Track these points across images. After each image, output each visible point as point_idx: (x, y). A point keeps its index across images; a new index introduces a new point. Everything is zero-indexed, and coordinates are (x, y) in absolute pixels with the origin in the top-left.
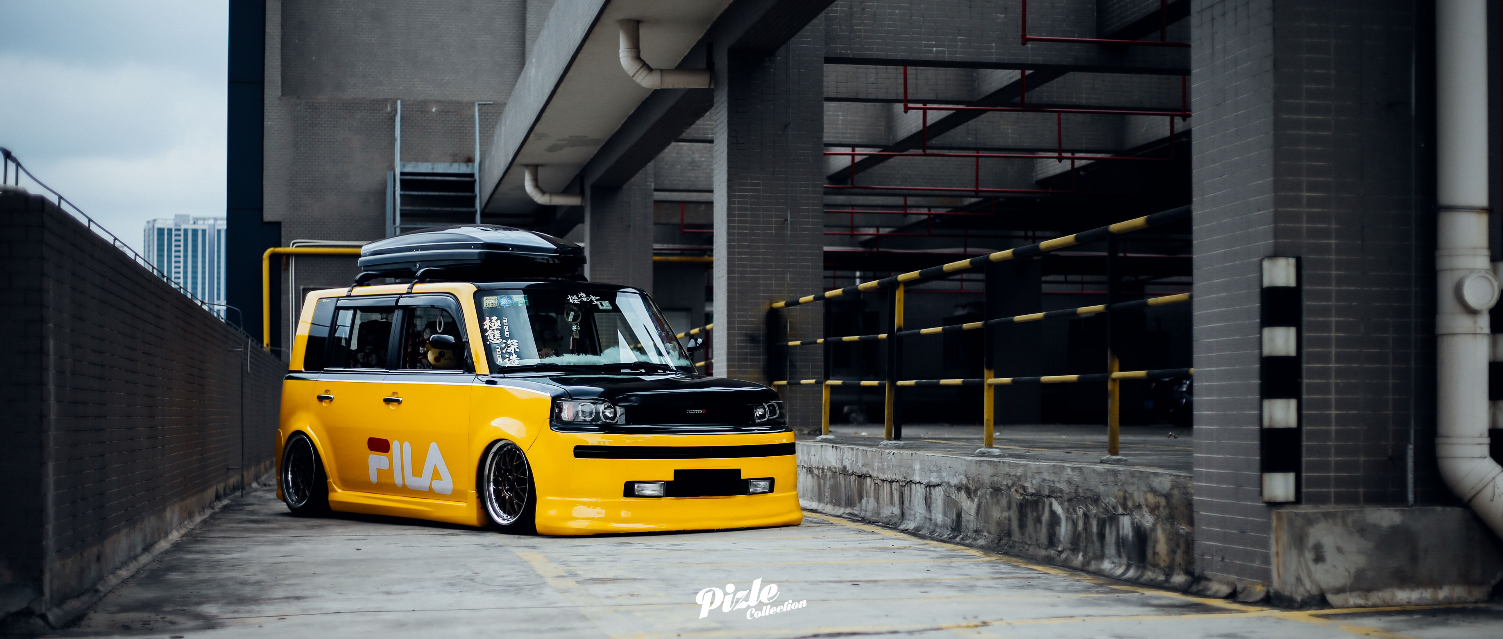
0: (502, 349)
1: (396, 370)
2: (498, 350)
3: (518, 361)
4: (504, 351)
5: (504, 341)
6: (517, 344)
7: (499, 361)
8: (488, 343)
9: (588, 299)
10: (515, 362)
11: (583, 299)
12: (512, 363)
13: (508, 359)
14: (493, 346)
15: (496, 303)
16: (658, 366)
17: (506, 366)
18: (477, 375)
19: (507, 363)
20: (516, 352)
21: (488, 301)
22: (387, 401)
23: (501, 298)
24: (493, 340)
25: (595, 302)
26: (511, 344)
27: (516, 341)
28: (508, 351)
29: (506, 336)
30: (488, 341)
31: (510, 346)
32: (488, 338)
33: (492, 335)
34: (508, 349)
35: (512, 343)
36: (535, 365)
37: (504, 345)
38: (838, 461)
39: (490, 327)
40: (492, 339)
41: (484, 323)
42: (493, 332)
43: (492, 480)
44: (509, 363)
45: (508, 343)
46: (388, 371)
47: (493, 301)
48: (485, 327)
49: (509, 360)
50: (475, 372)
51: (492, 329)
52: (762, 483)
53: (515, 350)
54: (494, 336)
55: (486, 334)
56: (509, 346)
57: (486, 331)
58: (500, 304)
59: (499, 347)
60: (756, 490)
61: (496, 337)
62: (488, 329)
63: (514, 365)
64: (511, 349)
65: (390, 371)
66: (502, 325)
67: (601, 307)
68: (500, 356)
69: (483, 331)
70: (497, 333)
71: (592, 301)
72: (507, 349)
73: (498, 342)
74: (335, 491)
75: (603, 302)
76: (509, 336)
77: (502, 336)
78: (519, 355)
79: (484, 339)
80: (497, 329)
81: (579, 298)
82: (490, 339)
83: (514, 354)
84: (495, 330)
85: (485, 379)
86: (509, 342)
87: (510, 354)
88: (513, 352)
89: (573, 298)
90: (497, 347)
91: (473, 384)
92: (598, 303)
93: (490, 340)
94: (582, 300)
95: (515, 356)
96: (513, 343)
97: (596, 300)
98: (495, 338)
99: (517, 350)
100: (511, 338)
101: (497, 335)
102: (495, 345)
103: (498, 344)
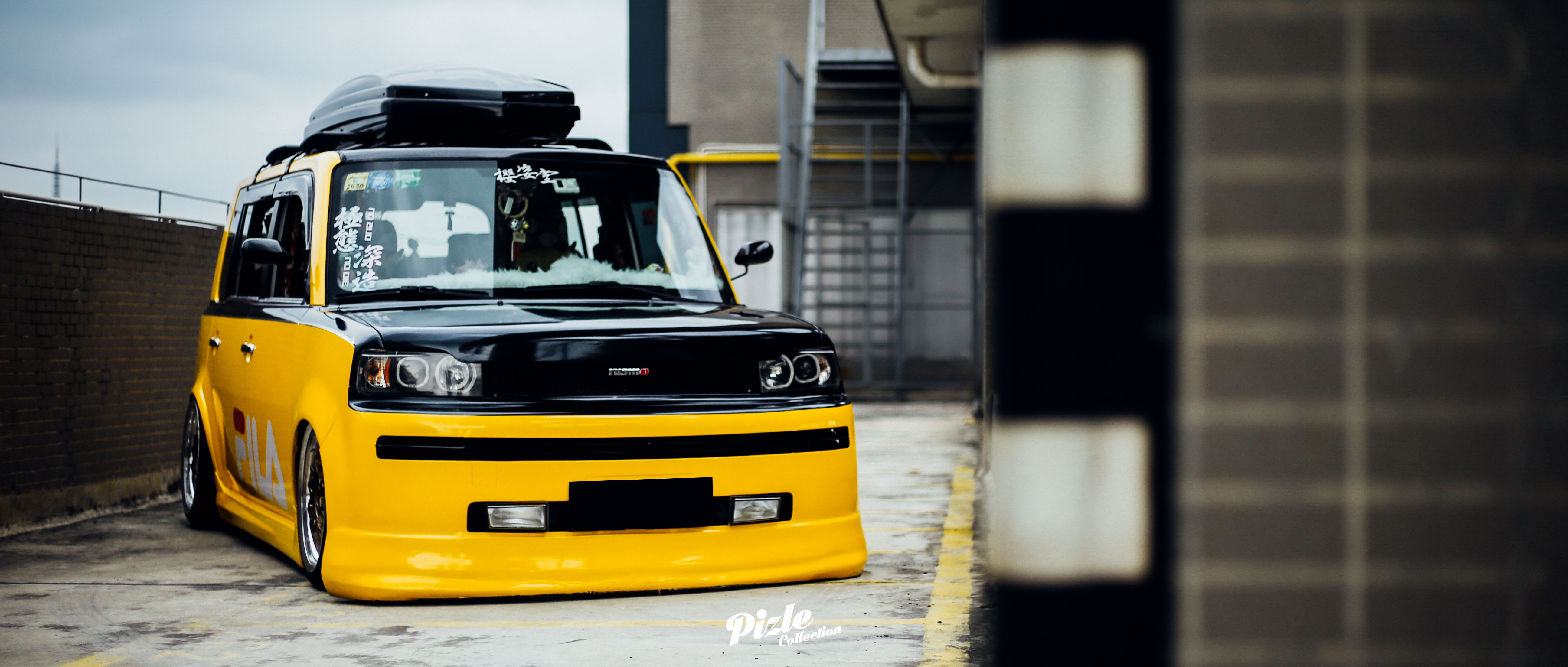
0: (353, 261)
2: (348, 263)
3: (375, 282)
4: (356, 266)
5: (361, 248)
6: (381, 253)
7: (346, 284)
8: (335, 252)
9: (535, 175)
10: (370, 282)
11: (525, 175)
12: (365, 285)
13: (358, 279)
14: (341, 257)
15: (365, 183)
17: (353, 291)
18: (308, 306)
19: (356, 286)
21: (352, 180)
22: (244, 350)
23: (375, 175)
24: (343, 247)
25: (547, 181)
26: (371, 252)
28: (363, 265)
30: (335, 247)
31: (368, 257)
32: (337, 244)
33: (345, 238)
34: (364, 261)
35: (372, 251)
36: (398, 289)
37: (357, 256)
39: (344, 224)
41: (336, 219)
42: (346, 233)
44: (358, 285)
45: (366, 251)
47: (360, 182)
48: (335, 225)
49: (361, 280)
51: (346, 227)
52: (763, 504)
53: (374, 263)
54: (346, 240)
55: (335, 237)
56: (366, 256)
57: (337, 230)
58: (370, 185)
59: (350, 258)
60: (749, 516)
61: (349, 241)
62: (340, 228)
63: (366, 289)
64: (368, 263)
66: (364, 222)
67: (557, 189)
68: (349, 273)
69: (332, 231)
70: (353, 235)
71: (541, 178)
72: (361, 262)
73: (350, 249)
74: (218, 486)
75: (564, 181)
77: (360, 241)
79: (331, 243)
80: (354, 228)
81: (516, 174)
82: (339, 245)
84: (351, 230)
86: (369, 248)
87: (364, 270)
88: (370, 266)
89: (505, 174)
90: (346, 258)
92: (554, 182)
93: (338, 247)
94: (523, 176)
95: (372, 272)
96: (374, 252)
97: (549, 177)
98: (346, 244)
100: (373, 243)
101: (351, 238)
102: (344, 255)
103: (350, 253)
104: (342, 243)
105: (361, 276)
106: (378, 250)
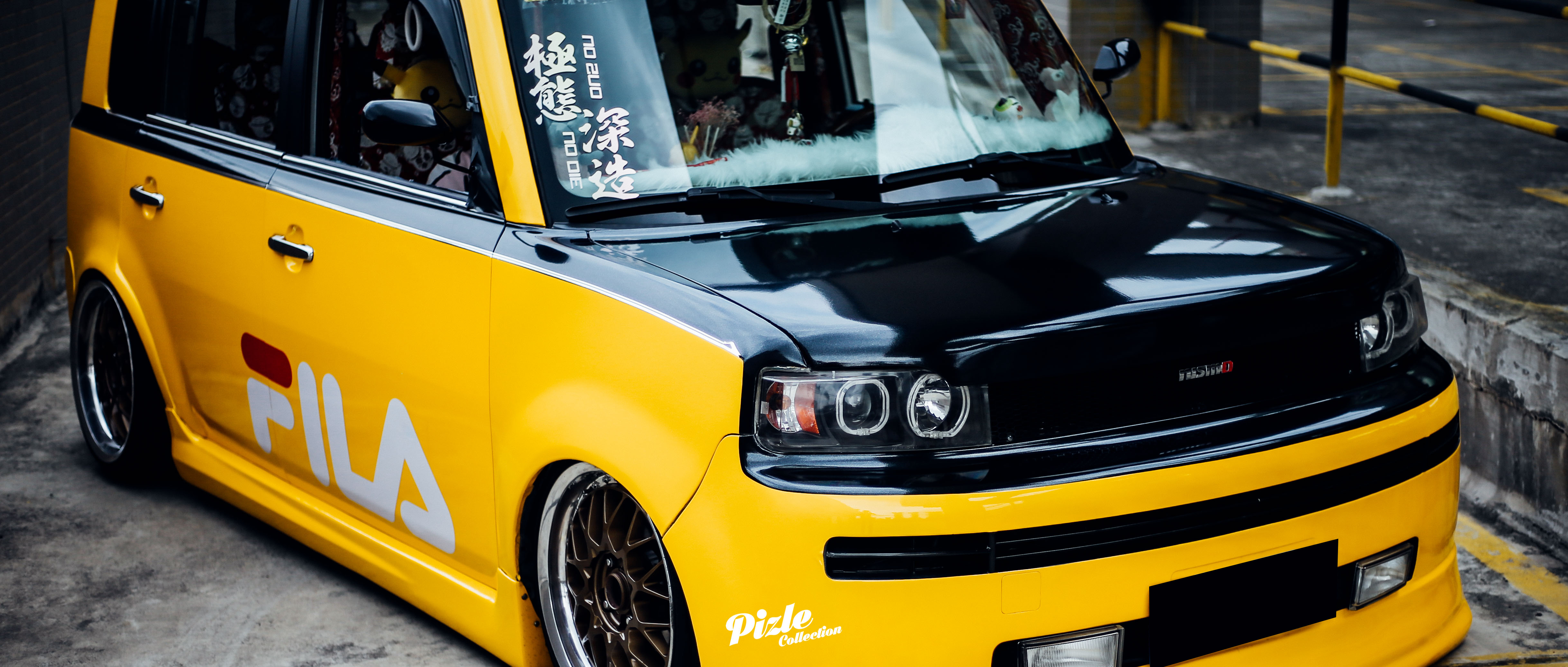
0: (582, 139)
1: (300, 155)
2: (570, 143)
3: (631, 181)
4: (587, 147)
5: (588, 113)
6: (626, 122)
7: (576, 183)
8: (539, 121)
10: (622, 181)
12: (613, 185)
13: (599, 173)
14: (552, 130)
16: (1041, 159)
17: (596, 196)
18: (506, 224)
19: (597, 188)
20: (623, 151)
22: (281, 249)
24: (552, 112)
26: (607, 123)
27: (622, 112)
28: (601, 146)
29: (593, 96)
30: (538, 113)
31: (606, 131)
32: (539, 105)
33: (551, 94)
34: (600, 138)
35: (610, 118)
37: (586, 128)
38: (1473, 354)
39: (544, 68)
40: (551, 106)
41: (526, 55)
42: (552, 84)
43: (562, 575)
44: (602, 187)
45: (600, 119)
46: (280, 154)
48: (528, 68)
49: (604, 174)
50: (502, 211)
51: (548, 73)
52: (1389, 563)
53: (621, 142)
54: (556, 98)
55: (533, 92)
56: (601, 129)
57: (532, 78)
59: (572, 134)
60: (1372, 588)
61: (562, 99)
62: (538, 73)
63: (619, 195)
64: (611, 140)
65: (285, 157)
66: (580, 61)
68: (577, 162)
69: (523, 81)
70: (564, 85)
72: (596, 142)
73: (568, 116)
74: (185, 439)
76: (600, 97)
77: (583, 100)
78: (635, 162)
79: (527, 105)
80: (565, 75)
82: (544, 107)
83: (617, 157)
84: (559, 78)
85: (534, 239)
86: (602, 115)
87: (607, 157)
88: (614, 148)
90: (565, 134)
91: (496, 255)
93: (543, 112)
95: (620, 162)
96: (615, 120)
98: (558, 105)
99: (628, 143)
100: (607, 101)
101: (564, 94)
102: (560, 127)
103: (569, 123)
104: (551, 105)
105: (602, 169)
106: (619, 116)
